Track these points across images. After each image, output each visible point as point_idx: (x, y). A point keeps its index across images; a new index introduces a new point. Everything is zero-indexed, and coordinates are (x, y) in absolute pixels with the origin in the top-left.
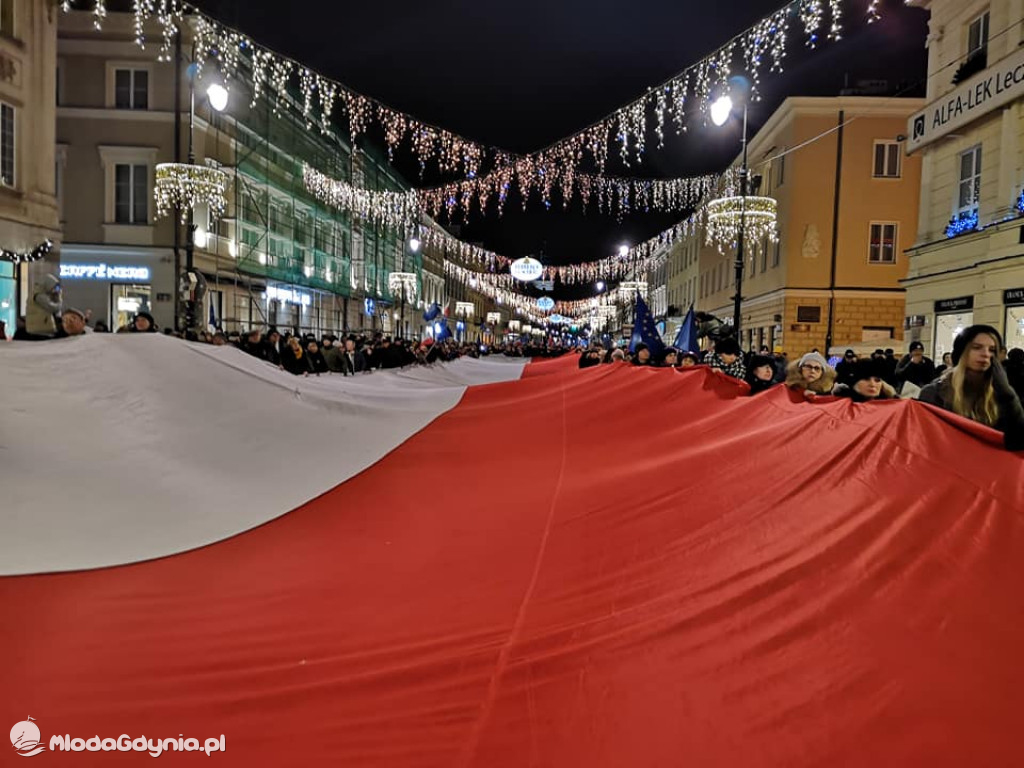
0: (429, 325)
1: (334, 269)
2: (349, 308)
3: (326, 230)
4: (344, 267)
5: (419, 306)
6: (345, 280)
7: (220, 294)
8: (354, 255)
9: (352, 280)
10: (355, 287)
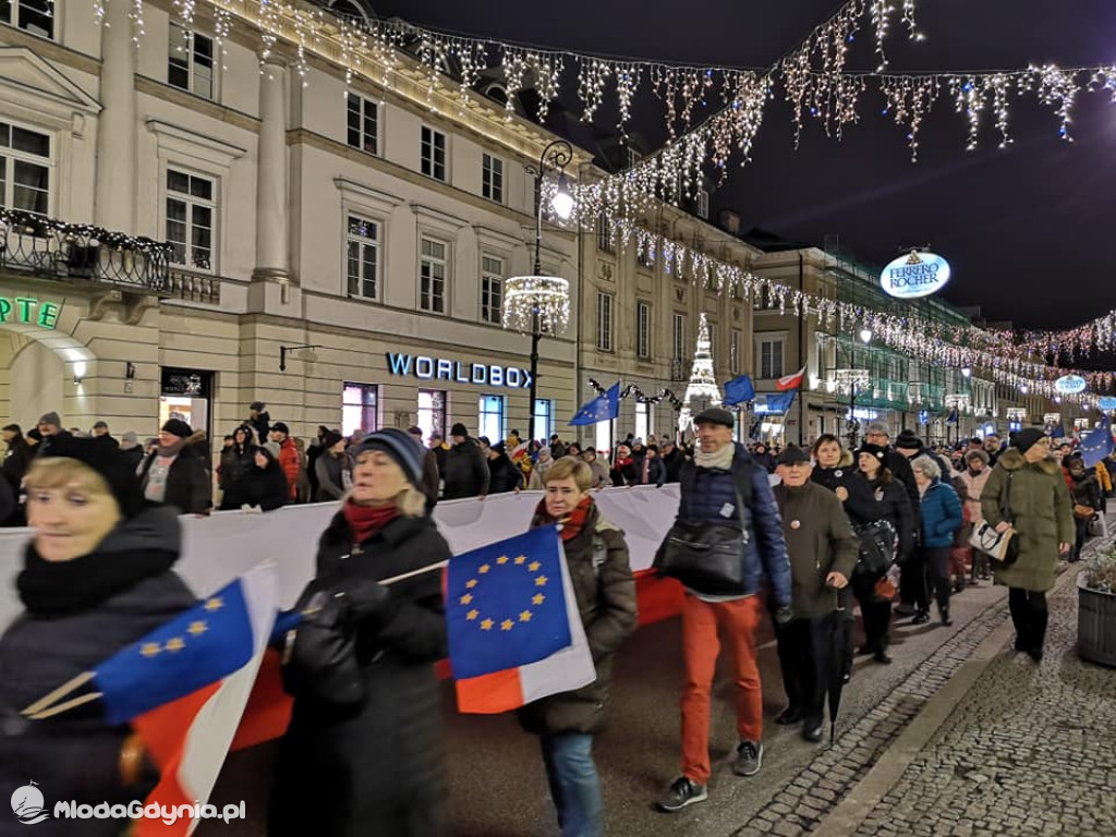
0: (980, 428)
1: (894, 390)
2: (907, 420)
3: (887, 363)
4: (901, 389)
5: (968, 411)
6: (903, 397)
7: (822, 418)
8: (911, 378)
9: (909, 397)
10: (911, 401)
